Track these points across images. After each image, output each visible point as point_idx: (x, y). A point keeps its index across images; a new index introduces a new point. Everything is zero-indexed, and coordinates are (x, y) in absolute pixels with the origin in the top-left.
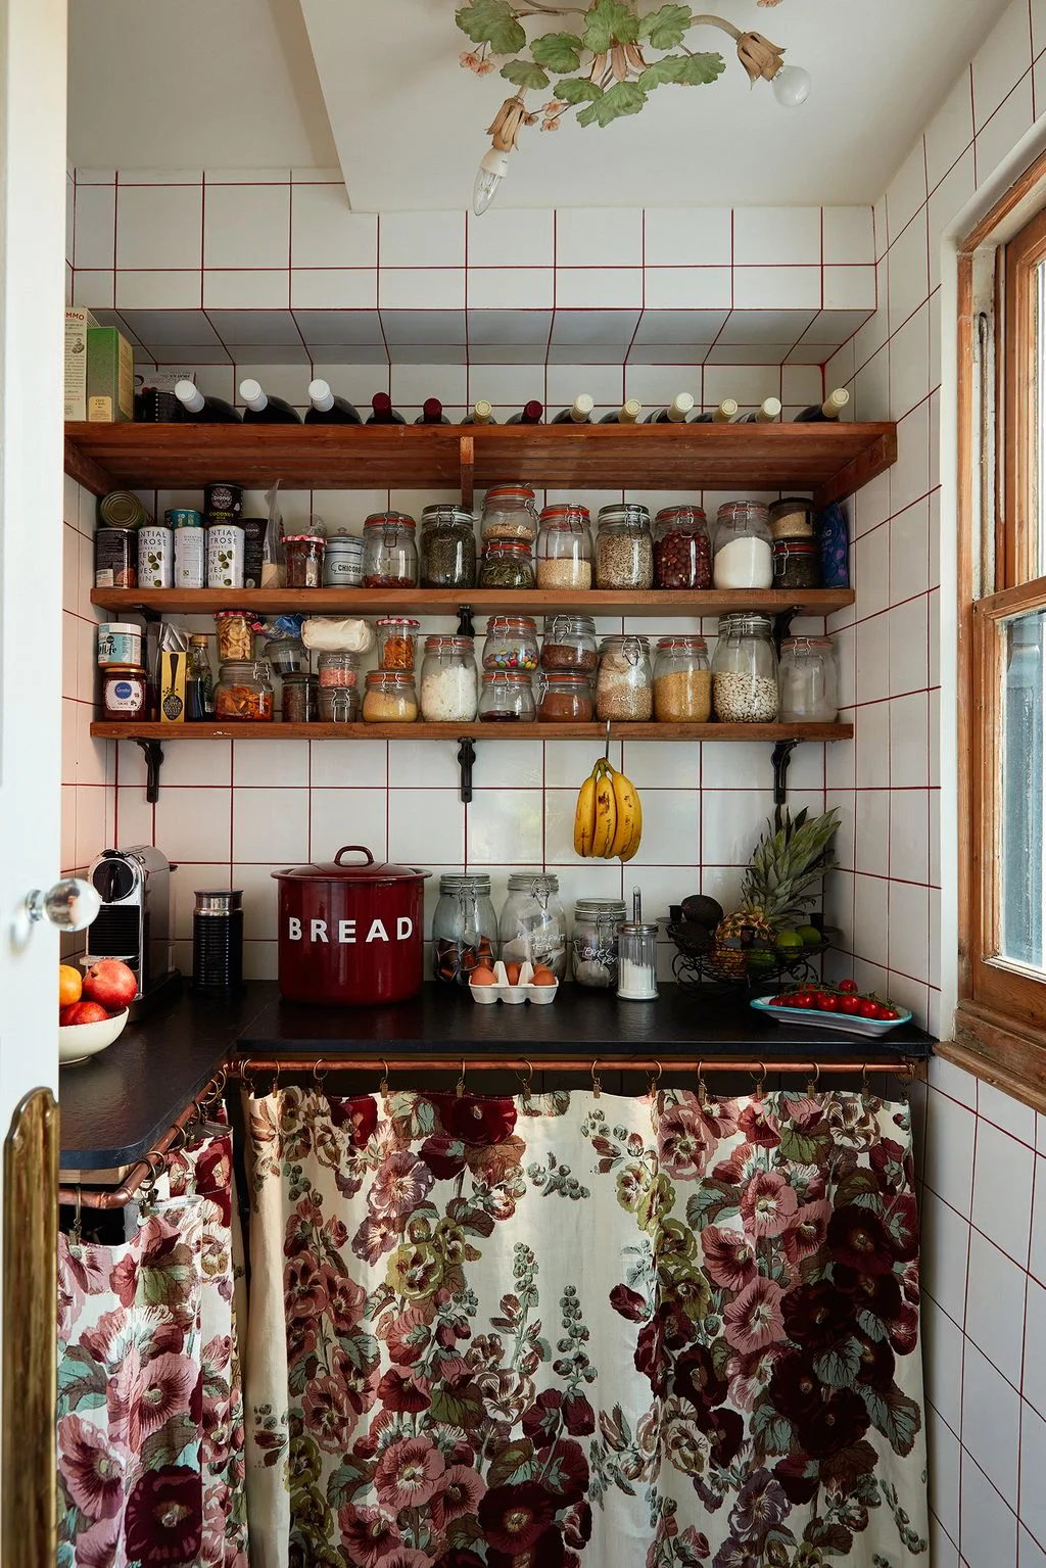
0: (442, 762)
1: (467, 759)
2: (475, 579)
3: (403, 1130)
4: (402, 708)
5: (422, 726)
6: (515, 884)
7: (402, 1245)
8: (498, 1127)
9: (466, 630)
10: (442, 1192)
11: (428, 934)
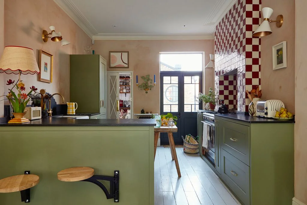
0: (124, 94)
1: (126, 94)
2: (126, 85)
3: (122, 111)
4: (122, 92)
5: (123, 93)
6: (128, 101)
7: (122, 116)
8: (126, 111)
9: (126, 87)
10: (124, 114)
11: (123, 104)
